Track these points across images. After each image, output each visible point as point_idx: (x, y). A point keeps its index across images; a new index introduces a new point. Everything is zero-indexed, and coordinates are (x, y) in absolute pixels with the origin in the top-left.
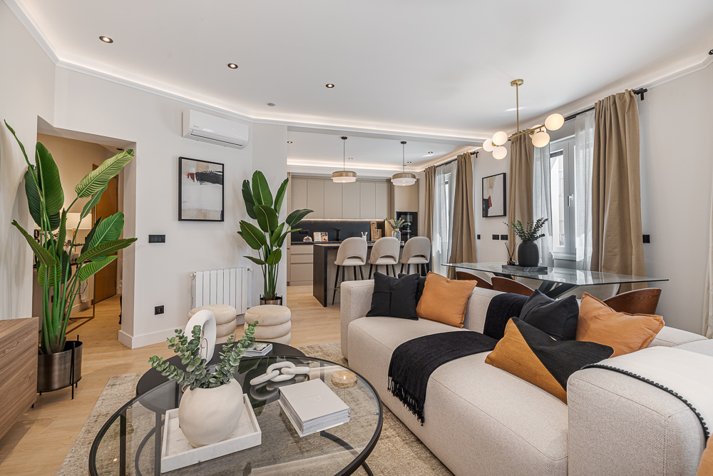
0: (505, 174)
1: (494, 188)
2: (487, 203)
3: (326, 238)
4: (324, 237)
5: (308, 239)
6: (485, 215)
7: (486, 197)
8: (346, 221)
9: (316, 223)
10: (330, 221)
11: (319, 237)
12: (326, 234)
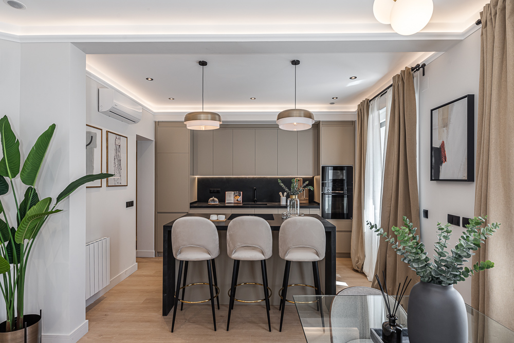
0: (471, 98)
1: (451, 126)
2: (438, 156)
3: (240, 198)
4: (236, 198)
5: (213, 200)
6: (435, 176)
7: (437, 145)
8: (264, 178)
9: (228, 180)
10: (246, 178)
11: (231, 197)
12: (240, 194)
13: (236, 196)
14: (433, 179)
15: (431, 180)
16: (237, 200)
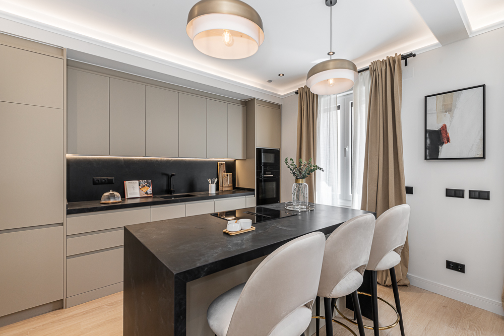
1: (458, 111)
2: (435, 137)
3: (149, 190)
4: (145, 190)
5: (112, 196)
6: (432, 155)
7: (434, 126)
8: (182, 161)
9: (128, 164)
10: (157, 161)
11: (134, 189)
12: (150, 184)
13: (144, 186)
14: (427, 158)
15: (426, 159)
16: (146, 193)
